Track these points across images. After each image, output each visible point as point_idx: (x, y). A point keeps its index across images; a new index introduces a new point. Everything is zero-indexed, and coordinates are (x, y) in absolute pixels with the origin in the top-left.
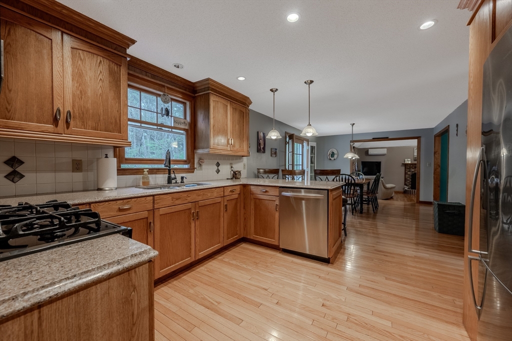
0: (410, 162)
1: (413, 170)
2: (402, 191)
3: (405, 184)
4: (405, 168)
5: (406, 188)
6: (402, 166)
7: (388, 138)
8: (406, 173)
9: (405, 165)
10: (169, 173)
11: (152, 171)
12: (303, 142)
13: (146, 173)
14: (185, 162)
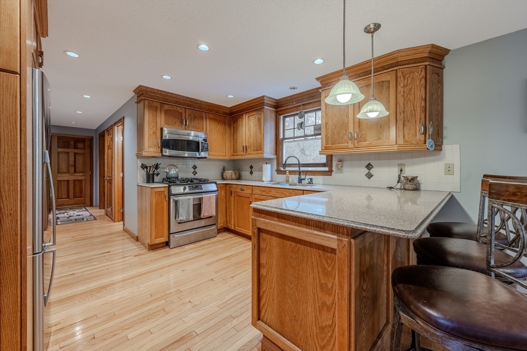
10: (300, 174)
11: (291, 172)
13: (288, 173)
14: (324, 165)
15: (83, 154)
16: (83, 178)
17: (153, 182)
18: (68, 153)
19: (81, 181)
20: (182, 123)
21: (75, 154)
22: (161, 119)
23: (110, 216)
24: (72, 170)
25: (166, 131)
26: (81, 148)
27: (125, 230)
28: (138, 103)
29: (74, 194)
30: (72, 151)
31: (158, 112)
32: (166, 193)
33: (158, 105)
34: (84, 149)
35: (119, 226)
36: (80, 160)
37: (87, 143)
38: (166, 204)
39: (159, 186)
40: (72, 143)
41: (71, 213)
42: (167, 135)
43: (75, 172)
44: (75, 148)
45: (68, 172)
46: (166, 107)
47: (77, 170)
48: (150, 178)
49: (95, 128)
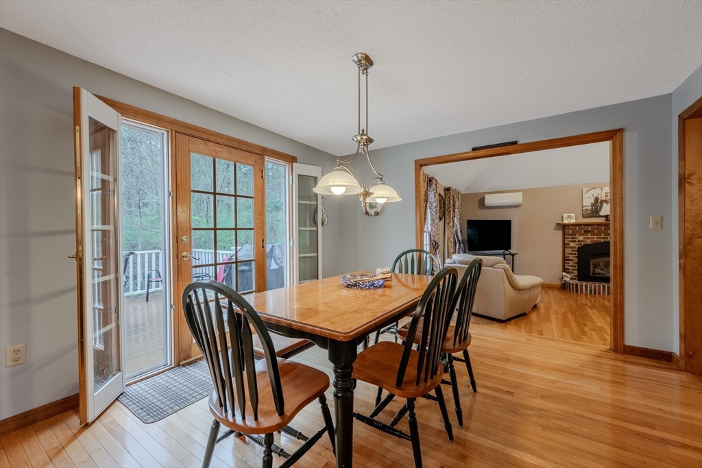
0: (573, 221)
1: (581, 238)
2: (558, 283)
3: (565, 270)
4: (564, 234)
5: (567, 278)
6: (555, 229)
7: (515, 143)
8: (565, 245)
9: (564, 227)
12: (263, 161)
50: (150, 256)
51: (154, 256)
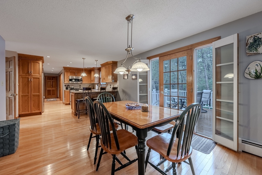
15: (55, 82)
16: (55, 89)
17: (68, 89)
18: (50, 81)
19: (54, 90)
20: (75, 74)
21: (52, 82)
22: (69, 74)
23: (61, 100)
24: (52, 86)
25: (70, 77)
26: (54, 80)
27: (63, 102)
28: (64, 70)
29: (52, 94)
30: (51, 81)
31: (68, 72)
32: (69, 92)
33: (68, 71)
34: (55, 80)
35: (62, 102)
36: (54, 83)
37: (56, 78)
38: (69, 94)
39: (68, 90)
40: (52, 78)
41: (51, 99)
42: (70, 78)
43: (52, 87)
44: (52, 80)
45: (50, 87)
46: (70, 71)
47: (53, 87)
48: (67, 88)
49: (58, 73)
50: (182, 92)
51: (183, 93)
